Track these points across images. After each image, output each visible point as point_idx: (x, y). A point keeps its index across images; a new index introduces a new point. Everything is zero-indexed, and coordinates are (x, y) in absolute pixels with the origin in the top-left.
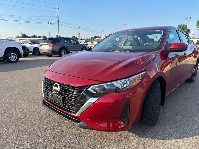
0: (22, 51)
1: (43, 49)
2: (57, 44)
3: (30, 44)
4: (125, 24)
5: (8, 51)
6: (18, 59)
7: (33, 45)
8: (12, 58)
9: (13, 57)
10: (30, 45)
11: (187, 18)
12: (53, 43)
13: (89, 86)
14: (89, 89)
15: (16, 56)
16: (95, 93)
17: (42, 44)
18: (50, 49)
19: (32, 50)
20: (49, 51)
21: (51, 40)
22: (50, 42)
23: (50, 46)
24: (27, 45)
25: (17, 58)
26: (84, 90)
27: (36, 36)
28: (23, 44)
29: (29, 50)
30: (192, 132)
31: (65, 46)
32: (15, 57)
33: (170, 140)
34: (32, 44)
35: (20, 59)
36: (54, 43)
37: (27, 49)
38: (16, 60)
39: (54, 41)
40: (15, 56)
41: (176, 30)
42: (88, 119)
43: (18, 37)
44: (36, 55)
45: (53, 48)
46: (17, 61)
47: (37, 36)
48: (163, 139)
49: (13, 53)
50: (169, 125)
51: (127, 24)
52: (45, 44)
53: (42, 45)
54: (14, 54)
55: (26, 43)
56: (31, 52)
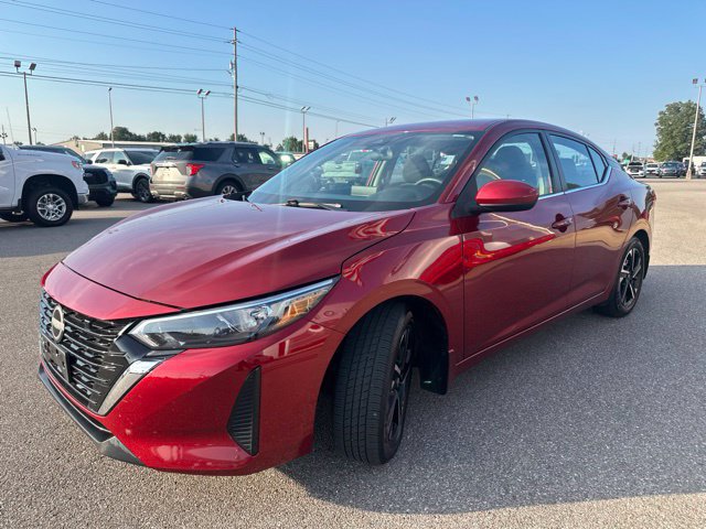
0: (83, 189)
1: (162, 182)
2: (208, 164)
3: (122, 162)
4: (468, 99)
5: (37, 186)
6: (69, 213)
7: (133, 167)
8: (49, 210)
9: (51, 208)
10: (123, 167)
11: (695, 81)
12: (195, 162)
13: (137, 321)
14: (134, 332)
15: (63, 203)
16: (153, 344)
17: (158, 164)
18: (183, 183)
19: (129, 185)
20: (178, 188)
21: (188, 153)
22: (186, 159)
23: (184, 172)
24: (113, 168)
25: (64, 209)
26: (120, 334)
27: (163, 136)
28: (104, 161)
29: (118, 183)
30: (507, 492)
31: (238, 174)
32: (60, 208)
33: (414, 516)
34: (129, 164)
35: (76, 215)
36: (199, 162)
37: (109, 180)
38: (60, 216)
39: (199, 154)
40: (59, 203)
41: (540, 134)
42: (128, 431)
43: (102, 137)
44: (141, 201)
45: (193, 180)
46: (65, 221)
47: (167, 136)
48: (392, 511)
49: (51, 195)
50: (443, 463)
51: (476, 98)
52: (170, 164)
53: (157, 168)
54: (55, 199)
55: (111, 161)
56: (125, 190)
